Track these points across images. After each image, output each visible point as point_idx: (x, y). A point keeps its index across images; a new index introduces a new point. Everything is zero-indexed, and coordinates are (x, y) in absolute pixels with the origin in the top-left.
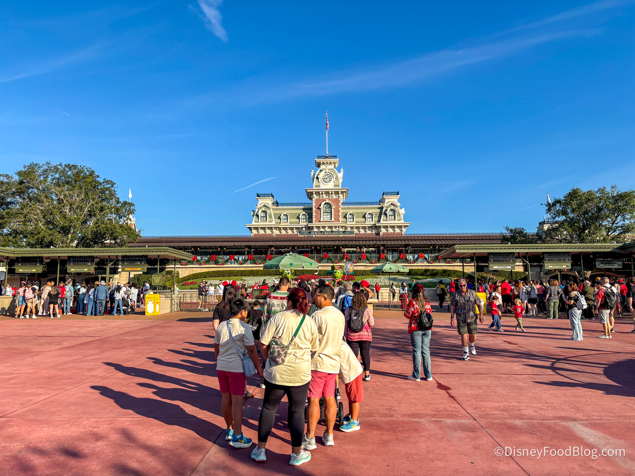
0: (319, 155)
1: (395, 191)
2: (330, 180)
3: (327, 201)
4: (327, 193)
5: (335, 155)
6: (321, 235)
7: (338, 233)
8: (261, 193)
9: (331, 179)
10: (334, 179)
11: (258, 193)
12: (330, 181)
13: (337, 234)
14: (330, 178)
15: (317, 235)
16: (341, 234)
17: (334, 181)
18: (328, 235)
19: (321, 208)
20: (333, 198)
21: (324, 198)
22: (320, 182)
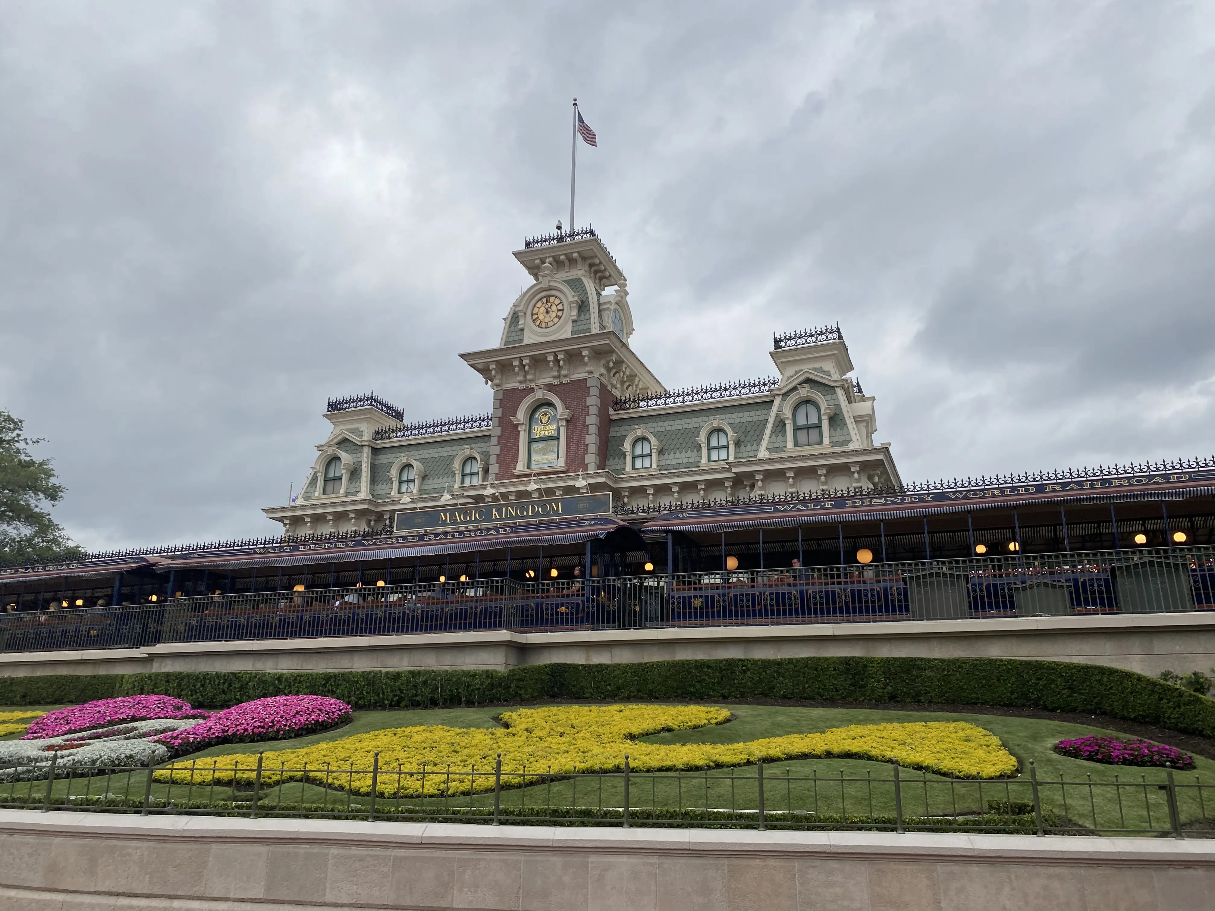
0: (529, 237)
1: (821, 326)
2: (557, 316)
3: (542, 394)
4: (538, 362)
5: (590, 226)
6: (476, 521)
7: (544, 509)
9: (562, 310)
10: (575, 312)
11: (333, 399)
12: (560, 318)
13: (538, 515)
14: (560, 307)
15: (462, 523)
16: (556, 513)
17: (575, 318)
18: (503, 519)
19: (519, 420)
20: (566, 380)
21: (531, 385)
22: (523, 330)
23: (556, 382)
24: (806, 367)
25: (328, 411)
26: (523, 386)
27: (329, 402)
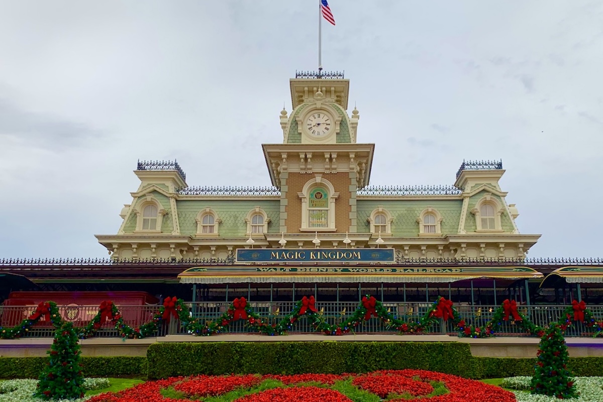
0: (299, 71)
1: (491, 160)
2: (326, 128)
3: (318, 179)
4: (318, 156)
5: (340, 71)
6: (299, 259)
7: (348, 255)
8: (148, 161)
9: (330, 125)
10: (338, 128)
11: (142, 161)
13: (344, 259)
14: (328, 122)
15: (288, 260)
16: (356, 259)
17: (339, 131)
18: (319, 260)
19: (304, 195)
20: (334, 172)
21: (309, 172)
22: (300, 134)
23: (328, 172)
24: (485, 182)
25: (138, 169)
26: (303, 172)
27: (139, 164)
